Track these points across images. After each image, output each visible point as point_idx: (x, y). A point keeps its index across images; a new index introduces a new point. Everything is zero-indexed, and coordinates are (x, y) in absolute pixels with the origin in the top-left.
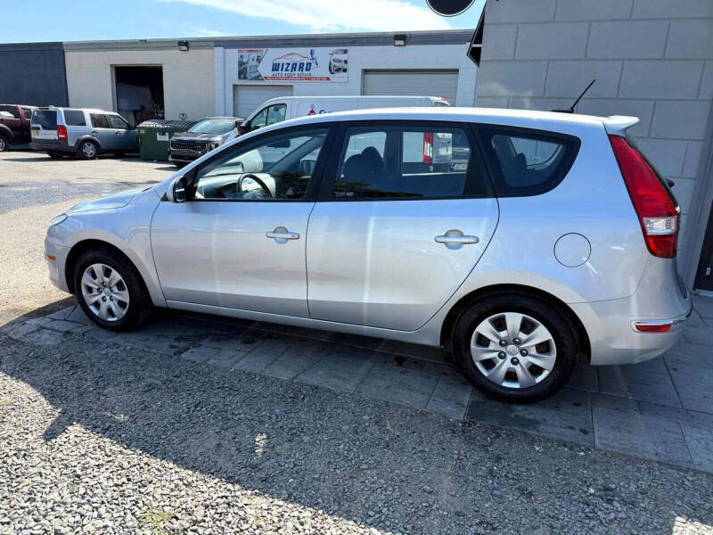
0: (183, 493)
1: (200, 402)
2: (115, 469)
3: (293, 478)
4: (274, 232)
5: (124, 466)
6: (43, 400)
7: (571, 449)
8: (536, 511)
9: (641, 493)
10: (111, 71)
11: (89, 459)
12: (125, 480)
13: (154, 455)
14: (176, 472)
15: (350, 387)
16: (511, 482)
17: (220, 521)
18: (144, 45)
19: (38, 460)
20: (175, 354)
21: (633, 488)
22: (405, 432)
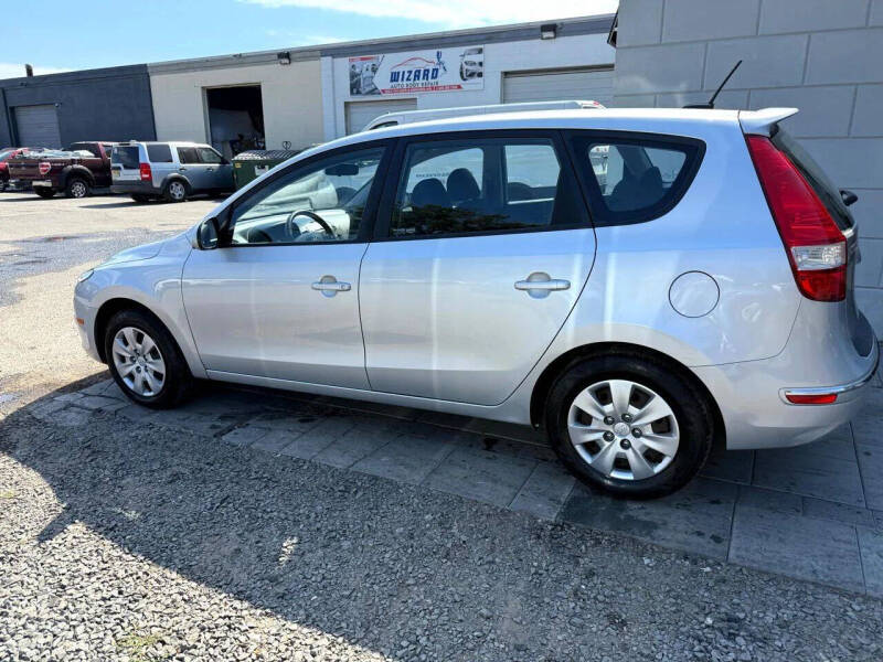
0: (180, 610)
1: (228, 496)
2: (108, 579)
3: (318, 595)
4: (321, 283)
5: (119, 575)
6: (51, 492)
7: (694, 562)
8: (625, 648)
9: (779, 626)
10: (203, 95)
11: (81, 566)
12: (115, 593)
13: (157, 562)
14: (178, 584)
15: (418, 477)
16: (601, 606)
17: (214, 647)
18: (239, 60)
19: (24, 566)
20: (215, 436)
21: (770, 618)
22: (475, 536)
